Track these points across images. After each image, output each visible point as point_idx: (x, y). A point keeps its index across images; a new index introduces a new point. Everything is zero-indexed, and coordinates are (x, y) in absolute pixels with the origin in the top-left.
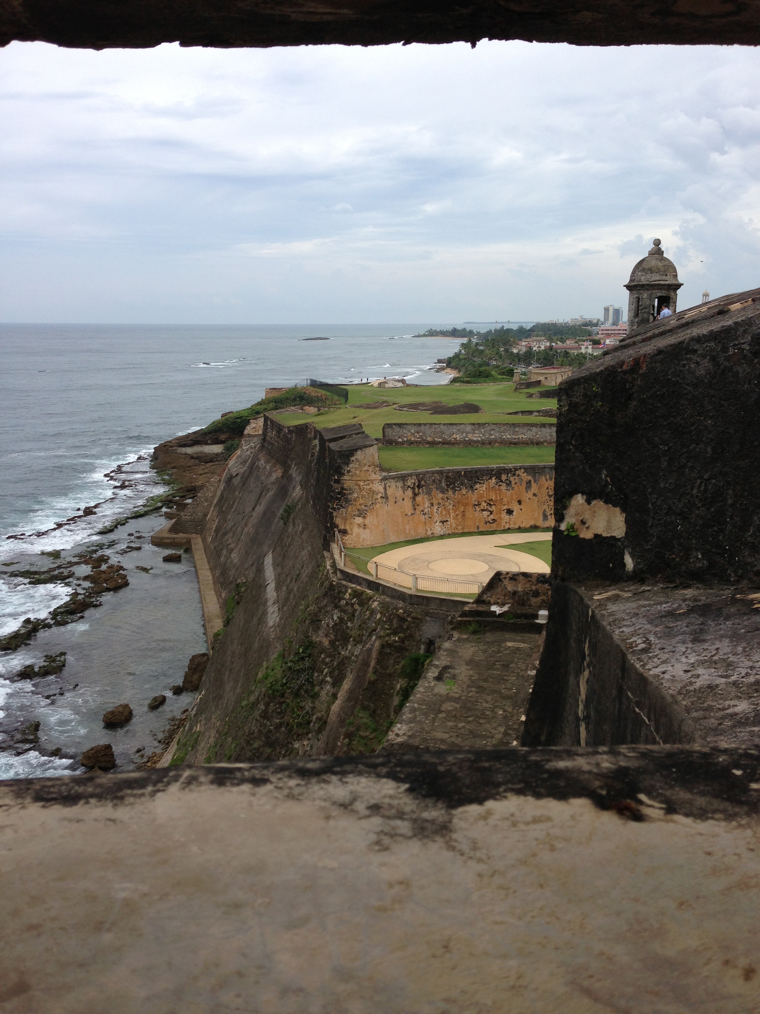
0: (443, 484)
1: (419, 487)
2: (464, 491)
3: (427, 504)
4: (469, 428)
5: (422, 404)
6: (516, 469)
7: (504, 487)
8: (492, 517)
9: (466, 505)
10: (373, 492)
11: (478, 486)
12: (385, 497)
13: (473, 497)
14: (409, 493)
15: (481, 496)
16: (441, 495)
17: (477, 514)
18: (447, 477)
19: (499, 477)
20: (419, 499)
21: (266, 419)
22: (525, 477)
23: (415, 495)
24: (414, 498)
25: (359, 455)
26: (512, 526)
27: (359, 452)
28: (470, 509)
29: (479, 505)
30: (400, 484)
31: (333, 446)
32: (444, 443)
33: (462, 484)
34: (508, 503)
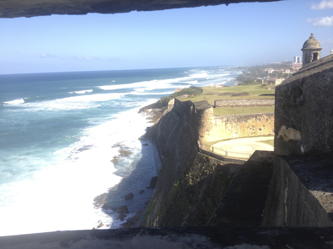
0: (236, 120)
1: (227, 121)
2: (243, 122)
3: (231, 127)
4: (245, 101)
5: (228, 93)
6: (262, 115)
7: (258, 121)
8: (254, 131)
9: (244, 127)
10: (211, 123)
11: (248, 121)
12: (216, 125)
13: (247, 125)
14: (224, 123)
15: (250, 124)
16: (235, 124)
17: (248, 130)
18: (237, 118)
19: (256, 117)
20: (227, 125)
21: (175, 99)
22: (266, 117)
23: (226, 124)
24: (226, 125)
25: (207, 111)
26: (261, 134)
27: (206, 110)
28: (246, 128)
29: (249, 127)
30: (221, 120)
31: (198, 108)
32: (236, 106)
33: (243, 120)
34: (260, 127)
